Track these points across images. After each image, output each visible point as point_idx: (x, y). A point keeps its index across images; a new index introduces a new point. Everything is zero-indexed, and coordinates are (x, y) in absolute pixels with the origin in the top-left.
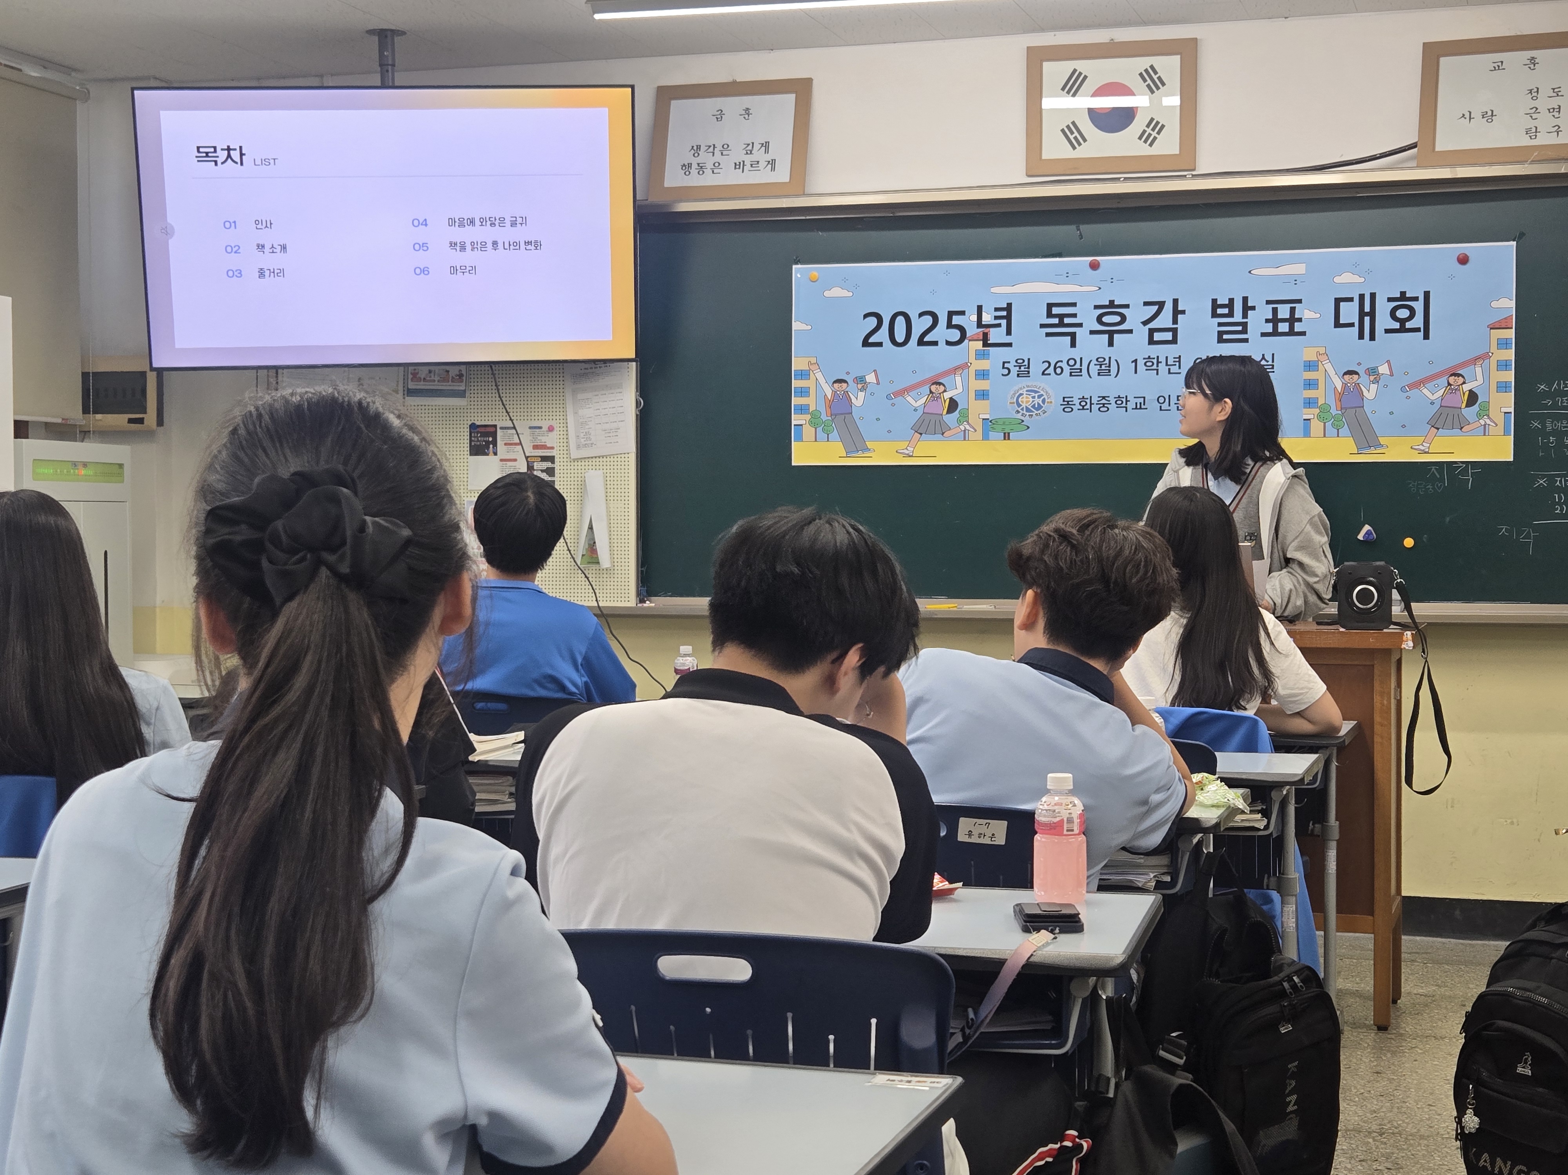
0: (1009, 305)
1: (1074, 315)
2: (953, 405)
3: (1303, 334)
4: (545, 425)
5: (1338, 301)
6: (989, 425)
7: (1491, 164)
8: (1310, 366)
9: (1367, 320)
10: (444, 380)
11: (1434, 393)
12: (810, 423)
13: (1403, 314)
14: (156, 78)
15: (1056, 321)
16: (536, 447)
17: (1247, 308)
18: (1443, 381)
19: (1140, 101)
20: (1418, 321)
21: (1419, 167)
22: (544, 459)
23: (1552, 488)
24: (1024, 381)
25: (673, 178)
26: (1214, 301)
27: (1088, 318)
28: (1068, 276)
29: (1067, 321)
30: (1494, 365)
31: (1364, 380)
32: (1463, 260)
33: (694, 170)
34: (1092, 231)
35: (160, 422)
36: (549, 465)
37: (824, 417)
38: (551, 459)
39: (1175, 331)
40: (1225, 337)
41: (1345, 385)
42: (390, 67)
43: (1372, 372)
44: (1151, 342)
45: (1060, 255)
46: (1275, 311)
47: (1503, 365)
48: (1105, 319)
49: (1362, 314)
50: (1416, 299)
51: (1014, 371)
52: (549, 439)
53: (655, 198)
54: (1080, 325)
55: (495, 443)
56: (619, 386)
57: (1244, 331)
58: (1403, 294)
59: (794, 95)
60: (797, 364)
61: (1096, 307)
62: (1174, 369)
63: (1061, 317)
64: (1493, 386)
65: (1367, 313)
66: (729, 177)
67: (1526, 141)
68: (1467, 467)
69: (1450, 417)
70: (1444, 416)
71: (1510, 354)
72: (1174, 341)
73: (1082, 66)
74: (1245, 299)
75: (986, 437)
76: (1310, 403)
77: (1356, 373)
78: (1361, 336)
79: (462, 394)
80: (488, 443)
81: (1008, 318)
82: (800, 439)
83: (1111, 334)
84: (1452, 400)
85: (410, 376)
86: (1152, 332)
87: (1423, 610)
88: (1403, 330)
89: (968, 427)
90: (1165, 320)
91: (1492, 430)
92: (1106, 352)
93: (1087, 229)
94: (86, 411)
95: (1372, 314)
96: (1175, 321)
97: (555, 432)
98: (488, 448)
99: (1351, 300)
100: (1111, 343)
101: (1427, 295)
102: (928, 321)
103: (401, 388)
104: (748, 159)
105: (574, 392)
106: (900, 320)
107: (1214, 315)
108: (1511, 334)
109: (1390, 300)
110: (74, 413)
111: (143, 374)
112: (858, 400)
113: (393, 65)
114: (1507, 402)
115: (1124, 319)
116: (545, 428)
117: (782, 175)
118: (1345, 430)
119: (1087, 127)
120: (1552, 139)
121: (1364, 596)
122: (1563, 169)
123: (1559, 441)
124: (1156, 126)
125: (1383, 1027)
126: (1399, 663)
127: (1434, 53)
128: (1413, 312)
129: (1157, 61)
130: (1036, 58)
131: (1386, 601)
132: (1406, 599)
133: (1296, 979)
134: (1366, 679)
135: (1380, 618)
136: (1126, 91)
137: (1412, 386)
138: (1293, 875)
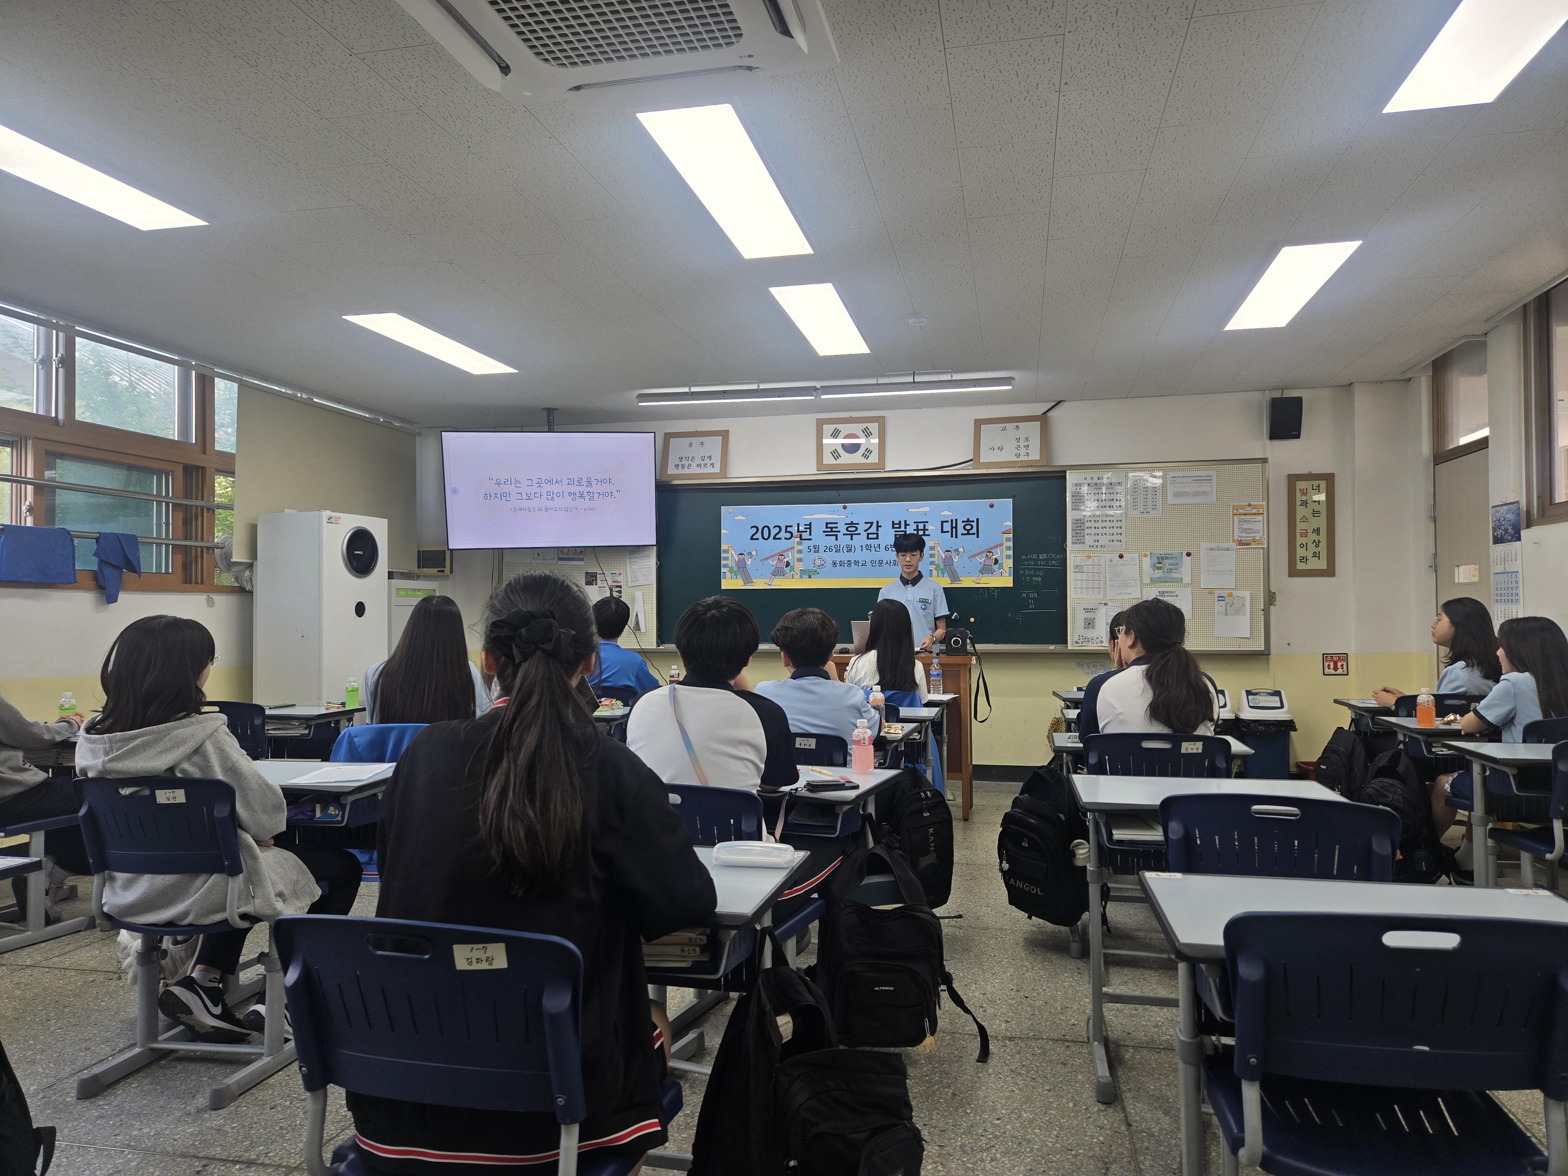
0: (810, 523)
1: (837, 528)
3: (929, 535)
5: (942, 522)
6: (803, 572)
7: (1002, 468)
9: (954, 529)
10: (575, 554)
11: (981, 559)
13: (968, 527)
14: (450, 427)
15: (829, 530)
16: (614, 582)
17: (906, 525)
18: (985, 555)
19: (862, 441)
20: (974, 530)
21: (973, 469)
23: (1028, 598)
24: (817, 554)
25: (671, 470)
26: (893, 522)
27: (842, 528)
28: (834, 512)
29: (834, 530)
30: (1004, 548)
31: (953, 554)
32: (992, 506)
33: (680, 468)
34: (844, 493)
35: (451, 572)
37: (735, 569)
38: (620, 587)
39: (877, 534)
41: (946, 556)
42: (552, 424)
43: (957, 550)
44: (868, 538)
45: (831, 503)
46: (917, 526)
47: (1008, 548)
48: (849, 529)
49: (952, 528)
50: (973, 521)
51: (813, 550)
52: (621, 579)
53: (664, 479)
54: (839, 531)
55: (595, 581)
56: (649, 556)
58: (968, 519)
59: (721, 437)
60: (724, 547)
61: (846, 524)
62: (877, 549)
63: (832, 528)
64: (1005, 557)
65: (954, 527)
66: (695, 470)
67: (1015, 459)
68: (993, 589)
69: (988, 569)
70: (985, 569)
71: (1011, 544)
72: (877, 538)
73: (839, 427)
74: (905, 521)
75: (801, 577)
76: (932, 563)
77: (950, 551)
78: (952, 536)
79: (582, 560)
80: (593, 580)
81: (810, 528)
82: (725, 578)
83: (852, 535)
84: (988, 562)
85: (560, 552)
86: (868, 534)
87: (979, 647)
88: (968, 534)
89: (794, 573)
90: (873, 529)
91: (1004, 574)
92: (850, 543)
93: (841, 493)
94: (419, 568)
95: (956, 527)
96: (877, 530)
97: (622, 576)
98: (592, 583)
99: (948, 522)
100: (852, 539)
101: (978, 520)
102: (777, 529)
103: (556, 557)
104: (703, 463)
105: (630, 559)
106: (766, 530)
107: (893, 528)
108: (1011, 536)
109: (963, 522)
110: (414, 567)
111: (444, 551)
112: (749, 562)
114: (1010, 563)
115: (857, 529)
116: (618, 574)
117: (717, 470)
118: (946, 574)
119: (841, 451)
120: (1026, 458)
121: (956, 642)
122: (1030, 470)
123: (1031, 579)
124: (869, 451)
125: (966, 819)
126: (970, 669)
127: (979, 423)
128: (972, 526)
129: (869, 425)
130: (820, 423)
131: (964, 644)
132: (973, 644)
133: (928, 792)
134: (957, 676)
135: (963, 651)
136: (857, 437)
137: (973, 556)
138: (930, 757)
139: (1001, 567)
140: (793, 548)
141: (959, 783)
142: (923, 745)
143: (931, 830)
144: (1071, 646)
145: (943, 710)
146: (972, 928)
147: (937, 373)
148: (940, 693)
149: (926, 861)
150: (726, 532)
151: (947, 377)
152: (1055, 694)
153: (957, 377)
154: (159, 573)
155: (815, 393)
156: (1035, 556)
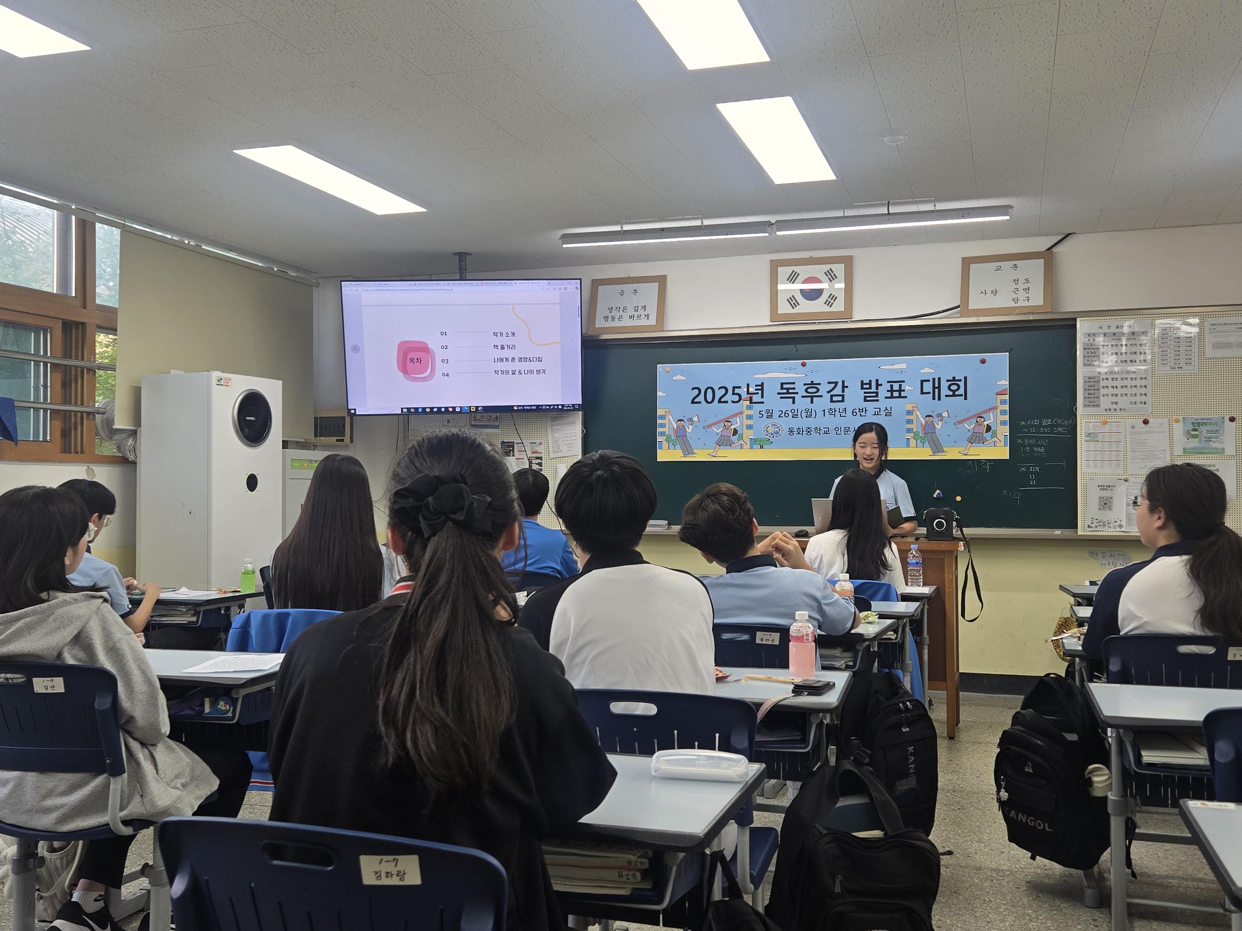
0: (763, 383)
1: (794, 389)
2: (735, 432)
3: (906, 397)
4: (538, 442)
5: (922, 382)
6: (753, 441)
7: (996, 315)
8: (909, 413)
9: (937, 390)
10: (489, 420)
11: (970, 426)
12: (666, 440)
13: (954, 387)
14: (351, 276)
15: (785, 391)
16: (533, 453)
17: (878, 385)
18: (974, 420)
19: (824, 285)
20: (961, 391)
21: (960, 317)
22: (537, 458)
23: (1028, 472)
24: (770, 420)
25: (600, 323)
26: (862, 381)
27: (801, 390)
28: (790, 370)
29: (790, 391)
30: (999, 412)
31: (935, 419)
32: (983, 361)
33: (610, 320)
34: (803, 348)
35: (352, 441)
36: (539, 461)
37: (673, 438)
38: (541, 458)
39: (843, 396)
40: (868, 399)
41: (926, 422)
42: (464, 271)
43: (940, 415)
44: (832, 401)
45: (787, 360)
46: (892, 386)
47: (1003, 412)
48: (809, 390)
49: (934, 388)
50: (960, 380)
51: (765, 415)
52: (540, 449)
53: (590, 333)
54: (797, 393)
55: (513, 450)
56: (574, 423)
57: (877, 396)
58: (954, 378)
59: (658, 283)
60: (660, 412)
61: (805, 384)
62: (843, 414)
63: (788, 389)
64: (999, 422)
65: (937, 388)
66: (627, 322)
67: (1012, 304)
68: (986, 462)
69: (978, 437)
70: (975, 437)
71: (1007, 407)
72: (843, 401)
73: (797, 269)
74: (877, 381)
75: (751, 448)
76: (909, 431)
77: (931, 416)
78: (934, 399)
79: (497, 427)
80: (510, 450)
81: (762, 390)
82: (661, 448)
83: (812, 397)
84: (979, 429)
85: (473, 418)
86: (832, 396)
87: (968, 531)
88: (954, 395)
89: (743, 442)
90: (838, 390)
91: (998, 444)
92: (810, 406)
93: (800, 347)
94: (316, 436)
95: (939, 388)
96: (843, 391)
97: (542, 445)
98: (510, 453)
99: (929, 381)
100: (812, 402)
101: (966, 378)
102: (723, 391)
103: (468, 424)
104: (636, 314)
105: (552, 426)
106: (710, 391)
107: (862, 388)
108: (1007, 397)
109: (948, 381)
110: (310, 436)
111: (344, 418)
112: (689, 429)
113: (466, 270)
114: (1006, 430)
115: (818, 390)
116: (538, 443)
117: (652, 321)
118: (926, 444)
119: (799, 298)
120: (1026, 304)
121: (940, 525)
122: (1031, 317)
123: (1032, 449)
124: (833, 297)
125: (951, 738)
126: (956, 557)
127: (967, 263)
128: (959, 386)
129: (832, 266)
130: (775, 265)
131: (950, 527)
132: (960, 526)
133: (908, 703)
134: (941, 566)
135: (947, 535)
136: (818, 281)
137: (959, 423)
138: (908, 662)
139: (995, 435)
140: (741, 413)
141: (943, 694)
142: (900, 647)
143: (911, 749)
144: (1081, 531)
145: (924, 605)
146: (961, 866)
147: (916, 203)
148: (919, 586)
149: (906, 785)
150: (663, 394)
151: (929, 207)
152: (1062, 588)
153: (940, 206)
154: (36, 441)
155: (769, 229)
156: (1036, 422)
